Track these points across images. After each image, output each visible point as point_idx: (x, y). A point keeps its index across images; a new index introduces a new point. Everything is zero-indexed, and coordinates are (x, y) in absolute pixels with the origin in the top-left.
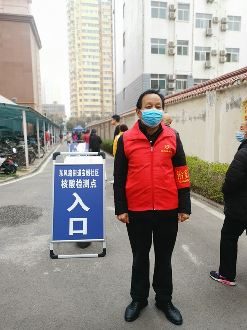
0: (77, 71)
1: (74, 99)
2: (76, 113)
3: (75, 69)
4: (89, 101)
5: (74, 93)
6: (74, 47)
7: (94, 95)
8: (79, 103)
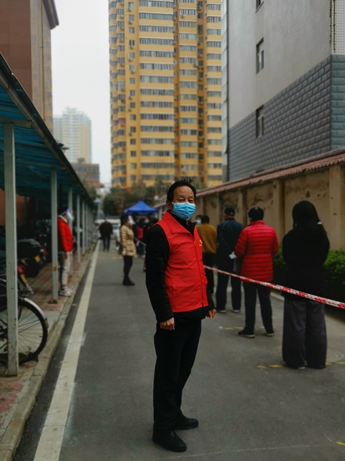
0: (128, 94)
1: (120, 150)
2: (123, 180)
3: (123, 90)
4: (152, 154)
5: (120, 139)
6: (122, 48)
7: (161, 141)
8: (130, 160)
